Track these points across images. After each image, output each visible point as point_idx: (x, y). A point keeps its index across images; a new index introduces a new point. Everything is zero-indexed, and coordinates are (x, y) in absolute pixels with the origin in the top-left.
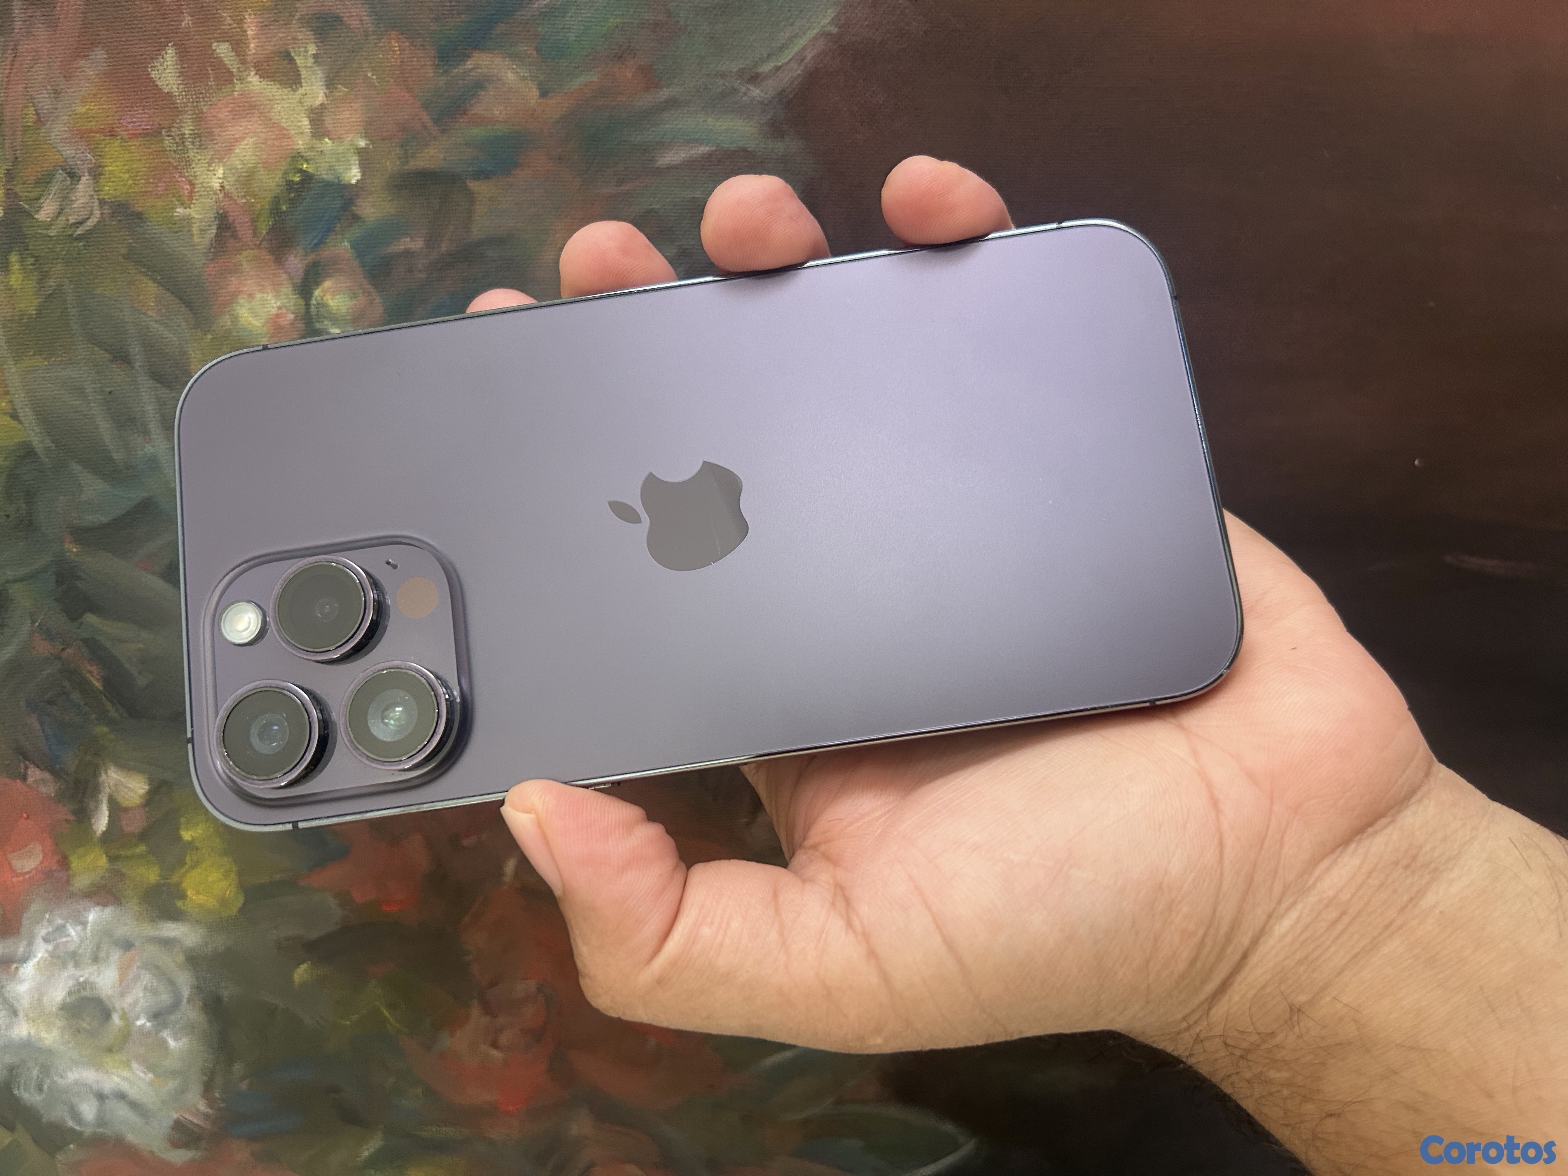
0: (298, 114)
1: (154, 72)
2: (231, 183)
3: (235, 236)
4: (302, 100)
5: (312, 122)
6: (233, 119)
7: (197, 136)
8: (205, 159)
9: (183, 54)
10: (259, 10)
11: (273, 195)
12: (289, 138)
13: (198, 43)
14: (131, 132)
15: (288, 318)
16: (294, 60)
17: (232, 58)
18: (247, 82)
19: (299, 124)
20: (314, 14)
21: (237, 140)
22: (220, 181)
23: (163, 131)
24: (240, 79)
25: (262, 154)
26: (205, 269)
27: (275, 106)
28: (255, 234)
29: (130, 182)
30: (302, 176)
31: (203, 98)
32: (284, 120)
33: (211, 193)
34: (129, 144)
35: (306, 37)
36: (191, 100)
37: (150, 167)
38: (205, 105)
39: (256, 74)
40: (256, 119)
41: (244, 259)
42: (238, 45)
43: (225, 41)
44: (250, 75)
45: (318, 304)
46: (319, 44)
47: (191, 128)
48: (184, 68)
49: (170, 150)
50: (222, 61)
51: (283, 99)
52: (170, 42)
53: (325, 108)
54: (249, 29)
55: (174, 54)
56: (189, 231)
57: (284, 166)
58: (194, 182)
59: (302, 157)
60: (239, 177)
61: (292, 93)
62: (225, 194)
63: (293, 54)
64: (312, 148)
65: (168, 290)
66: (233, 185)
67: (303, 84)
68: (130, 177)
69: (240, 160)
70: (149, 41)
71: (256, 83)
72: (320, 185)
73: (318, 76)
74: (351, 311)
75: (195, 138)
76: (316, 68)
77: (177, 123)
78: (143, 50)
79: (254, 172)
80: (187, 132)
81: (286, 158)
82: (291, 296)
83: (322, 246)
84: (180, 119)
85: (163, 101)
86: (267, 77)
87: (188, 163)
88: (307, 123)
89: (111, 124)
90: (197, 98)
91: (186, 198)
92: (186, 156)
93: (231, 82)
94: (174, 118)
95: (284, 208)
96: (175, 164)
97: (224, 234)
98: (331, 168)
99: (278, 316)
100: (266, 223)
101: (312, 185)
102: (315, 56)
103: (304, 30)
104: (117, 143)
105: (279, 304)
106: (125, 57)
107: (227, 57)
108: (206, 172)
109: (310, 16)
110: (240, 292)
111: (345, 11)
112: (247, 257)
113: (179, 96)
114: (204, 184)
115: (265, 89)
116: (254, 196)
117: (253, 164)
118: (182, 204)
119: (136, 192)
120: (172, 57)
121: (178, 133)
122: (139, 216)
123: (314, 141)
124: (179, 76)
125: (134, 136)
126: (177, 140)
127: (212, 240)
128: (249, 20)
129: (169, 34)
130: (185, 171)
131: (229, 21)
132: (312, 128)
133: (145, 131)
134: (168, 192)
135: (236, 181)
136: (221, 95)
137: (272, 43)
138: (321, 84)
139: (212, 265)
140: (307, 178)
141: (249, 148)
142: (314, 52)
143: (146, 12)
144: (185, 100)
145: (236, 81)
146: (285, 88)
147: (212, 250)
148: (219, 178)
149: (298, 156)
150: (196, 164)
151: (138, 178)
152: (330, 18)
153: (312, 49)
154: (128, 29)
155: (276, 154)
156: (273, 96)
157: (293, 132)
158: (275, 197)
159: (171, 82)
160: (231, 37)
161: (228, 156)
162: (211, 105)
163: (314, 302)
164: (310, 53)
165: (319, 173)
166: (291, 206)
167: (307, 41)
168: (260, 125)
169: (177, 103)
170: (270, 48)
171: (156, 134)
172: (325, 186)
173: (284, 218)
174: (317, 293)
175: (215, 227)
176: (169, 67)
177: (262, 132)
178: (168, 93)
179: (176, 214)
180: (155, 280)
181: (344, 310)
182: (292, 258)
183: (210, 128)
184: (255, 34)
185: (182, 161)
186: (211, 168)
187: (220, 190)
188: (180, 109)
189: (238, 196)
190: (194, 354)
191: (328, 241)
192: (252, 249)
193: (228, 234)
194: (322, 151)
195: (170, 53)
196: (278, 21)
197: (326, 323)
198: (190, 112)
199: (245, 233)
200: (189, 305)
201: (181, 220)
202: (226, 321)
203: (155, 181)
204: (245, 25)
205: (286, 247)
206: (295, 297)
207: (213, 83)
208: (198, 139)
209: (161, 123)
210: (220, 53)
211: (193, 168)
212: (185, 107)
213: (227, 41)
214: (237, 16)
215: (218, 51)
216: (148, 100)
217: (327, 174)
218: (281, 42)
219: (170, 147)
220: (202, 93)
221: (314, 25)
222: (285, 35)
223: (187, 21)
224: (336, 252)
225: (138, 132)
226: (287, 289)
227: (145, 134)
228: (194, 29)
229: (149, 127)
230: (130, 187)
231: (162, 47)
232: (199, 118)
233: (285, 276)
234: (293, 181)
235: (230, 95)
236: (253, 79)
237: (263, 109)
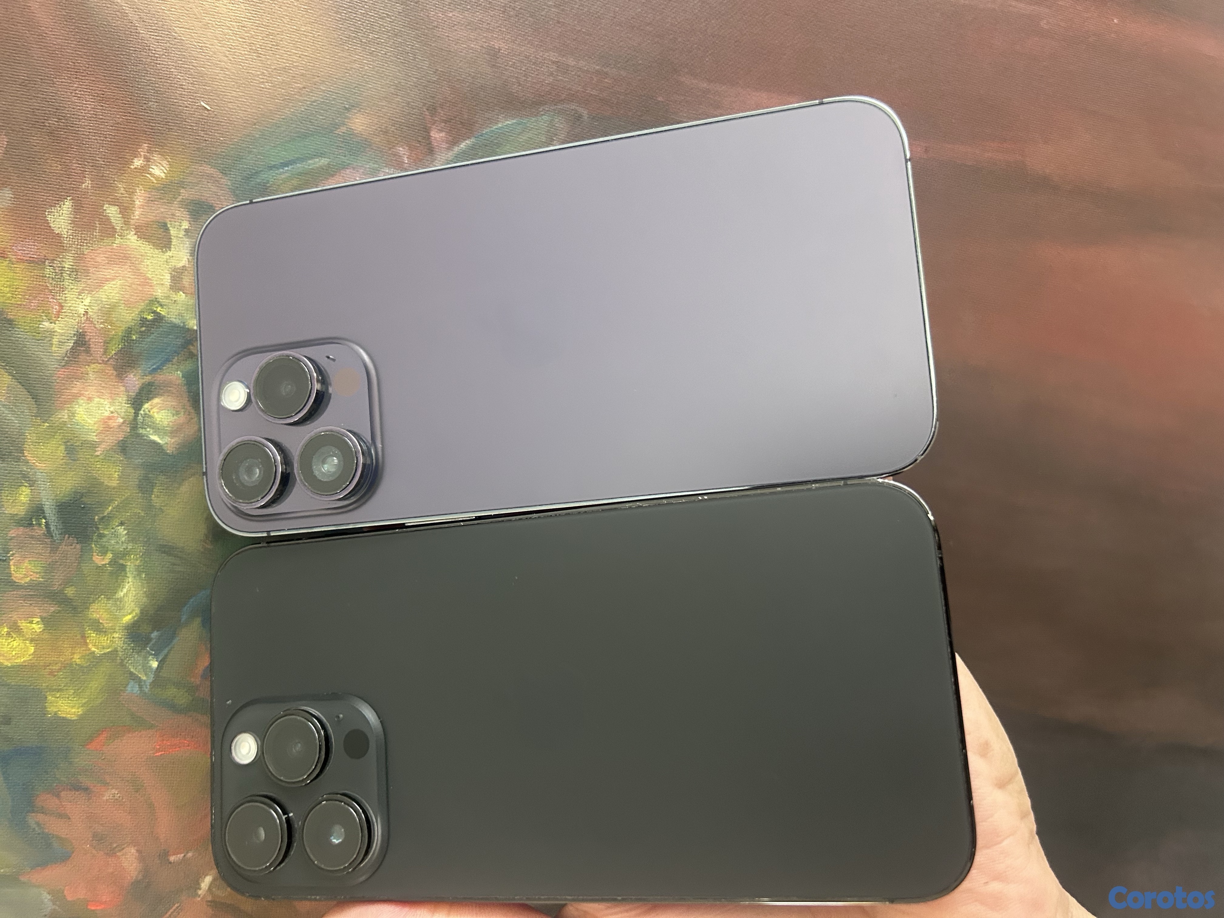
0: (162, 270)
1: (50, 216)
2: (94, 311)
3: (88, 351)
4: (168, 261)
5: (173, 278)
6: (108, 263)
7: (74, 270)
8: (77, 289)
9: (78, 207)
10: (149, 188)
11: (127, 326)
12: (151, 286)
13: (93, 202)
14: (19, 257)
15: (118, 421)
16: (169, 230)
17: (118, 219)
18: (126, 239)
19: (162, 277)
20: (192, 200)
21: (107, 280)
22: (86, 308)
23: (47, 261)
24: (121, 236)
25: (127, 294)
26: (56, 372)
27: (145, 261)
28: (105, 352)
29: (9, 295)
30: (154, 316)
31: (86, 243)
32: (150, 272)
33: (76, 315)
34: (16, 266)
35: (183, 215)
36: (76, 243)
37: (28, 287)
38: (86, 249)
39: (135, 234)
40: (126, 267)
41: (91, 370)
42: (126, 210)
43: (115, 205)
44: (130, 234)
45: (146, 414)
46: (192, 223)
47: (71, 264)
48: (77, 218)
49: (49, 277)
50: (109, 219)
51: (153, 257)
52: (69, 196)
53: (186, 270)
54: (138, 200)
55: (70, 206)
56: (50, 340)
57: (142, 305)
58: (63, 304)
59: (158, 302)
60: (102, 307)
61: (161, 253)
62: (87, 318)
63: (169, 226)
64: (168, 297)
65: (20, 382)
66: (95, 313)
67: (172, 249)
68: (10, 291)
69: (106, 295)
70: (51, 192)
71: (133, 241)
72: (169, 325)
73: (186, 246)
74: (171, 424)
75: (73, 271)
76: (185, 239)
77: (60, 258)
78: (45, 197)
79: (115, 306)
80: (66, 266)
81: (144, 300)
82: (124, 405)
83: (159, 371)
84: (64, 255)
85: (52, 239)
86: (144, 238)
87: (63, 289)
88: (169, 278)
89: (5, 248)
90: (81, 242)
91: (53, 316)
92: (62, 284)
93: (113, 236)
94: (58, 253)
95: (134, 337)
96: (50, 288)
97: (78, 348)
98: (180, 315)
99: (109, 418)
100: (117, 345)
101: (161, 324)
102: (186, 231)
103: (182, 210)
104: (6, 263)
105: (112, 409)
106: (28, 200)
107: (114, 217)
108: (75, 299)
109: (189, 201)
110: (82, 395)
111: (218, 202)
112: (93, 369)
113: (67, 238)
114: (71, 308)
115: (140, 246)
116: (111, 324)
117: (116, 300)
118: (49, 320)
119: (12, 304)
120: (68, 208)
121: (59, 265)
122: (10, 322)
123: (171, 292)
124: (71, 224)
125: (22, 261)
126: (57, 271)
127: (67, 351)
128: (139, 194)
129: (70, 190)
130: (58, 294)
131: (122, 190)
132: (171, 282)
133: (31, 259)
134: (39, 308)
135: (99, 310)
136: (102, 244)
137: (154, 214)
138: (187, 251)
139: (63, 370)
140: (159, 318)
141: (116, 287)
142: (187, 227)
143: (55, 170)
144: (70, 242)
145: (117, 236)
146: (157, 249)
147: (66, 359)
148: (85, 305)
149: (155, 301)
150: (69, 291)
151: (17, 293)
152: (206, 205)
153: (185, 225)
154: (35, 179)
155: (138, 296)
156: (146, 253)
157: (155, 283)
158: (129, 328)
159: (63, 227)
160: (121, 203)
161: (97, 290)
162: (92, 250)
163: (142, 412)
164: (183, 227)
165: (169, 316)
166: (140, 336)
167: (183, 218)
168: (129, 272)
169: (64, 243)
170: (152, 217)
171: (40, 263)
172: (172, 327)
173: (132, 344)
174: (146, 406)
175: (73, 341)
176: (64, 215)
177: (129, 278)
178: (58, 234)
179: (41, 326)
180: (10, 374)
181: (166, 423)
182: (132, 376)
183: (87, 267)
184: (141, 205)
185: (57, 287)
186: (80, 297)
187: (84, 315)
188: (65, 248)
189: (98, 322)
190: (30, 436)
191: (164, 368)
192: (100, 363)
193: (82, 349)
194: (175, 301)
195: (67, 205)
196: (163, 199)
197: (148, 430)
198: (73, 252)
199: (97, 349)
200: (35, 397)
201: (45, 331)
202: (64, 415)
203: (30, 298)
204: (135, 197)
205: (129, 366)
206: (127, 405)
207: (98, 234)
208: (75, 273)
209: (46, 255)
210: (109, 213)
211: (65, 294)
212: (70, 247)
213: (117, 205)
214: (130, 188)
215: (108, 211)
216: (39, 236)
217: (175, 318)
218: (161, 215)
219: (49, 274)
220: (86, 240)
221: (191, 208)
222: (165, 210)
223: (87, 184)
224: (170, 377)
225: (25, 258)
226: (122, 399)
227: (31, 261)
228: (92, 191)
229: (35, 256)
230: (8, 299)
231: (62, 199)
232: (80, 257)
233: (122, 389)
234: (146, 318)
235: (110, 245)
236: (132, 239)
237: (135, 261)
